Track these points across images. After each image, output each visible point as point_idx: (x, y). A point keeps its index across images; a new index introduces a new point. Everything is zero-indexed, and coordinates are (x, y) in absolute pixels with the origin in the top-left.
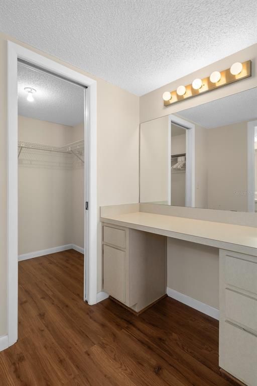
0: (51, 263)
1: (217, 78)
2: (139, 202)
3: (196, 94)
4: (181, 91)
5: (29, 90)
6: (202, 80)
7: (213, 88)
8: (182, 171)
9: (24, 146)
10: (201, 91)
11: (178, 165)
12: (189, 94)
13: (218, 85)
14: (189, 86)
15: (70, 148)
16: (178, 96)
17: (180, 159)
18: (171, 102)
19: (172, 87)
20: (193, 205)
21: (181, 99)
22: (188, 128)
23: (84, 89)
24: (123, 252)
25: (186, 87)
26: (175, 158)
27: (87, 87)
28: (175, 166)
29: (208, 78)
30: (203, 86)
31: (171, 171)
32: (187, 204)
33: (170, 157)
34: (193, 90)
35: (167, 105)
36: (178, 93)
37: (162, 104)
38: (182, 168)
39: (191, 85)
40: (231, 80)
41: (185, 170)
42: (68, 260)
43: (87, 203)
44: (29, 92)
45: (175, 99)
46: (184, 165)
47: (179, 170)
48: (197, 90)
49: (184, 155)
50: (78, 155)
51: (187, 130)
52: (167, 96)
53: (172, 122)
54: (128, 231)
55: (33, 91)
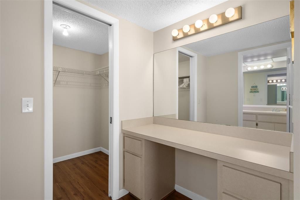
0: (83, 164)
1: (215, 20)
2: (153, 116)
3: (198, 32)
4: (187, 29)
5: (65, 26)
6: (203, 21)
7: (211, 27)
8: (187, 90)
9: (61, 70)
10: (202, 29)
11: (184, 85)
12: (193, 31)
13: (215, 25)
14: (193, 25)
15: (98, 72)
16: (183, 33)
17: (185, 80)
18: (178, 37)
19: (179, 26)
20: (196, 120)
21: (186, 36)
22: (191, 57)
23: (109, 27)
24: (140, 158)
25: (190, 26)
26: (181, 79)
27: (111, 25)
28: (181, 86)
29: (208, 20)
30: (204, 26)
31: (179, 89)
32: (191, 118)
33: (178, 78)
34: (195, 28)
35: (175, 39)
36: (184, 31)
37: (171, 39)
38: (187, 87)
39: (194, 24)
40: (226, 22)
41: (189, 88)
42: (97, 161)
43: (111, 118)
44: (64, 28)
45: (181, 35)
46: (189, 85)
47: (185, 88)
48: (199, 29)
49: (189, 77)
50: (105, 77)
51: (191, 58)
52: (175, 33)
53: (179, 52)
54: (144, 142)
55: (67, 27)
